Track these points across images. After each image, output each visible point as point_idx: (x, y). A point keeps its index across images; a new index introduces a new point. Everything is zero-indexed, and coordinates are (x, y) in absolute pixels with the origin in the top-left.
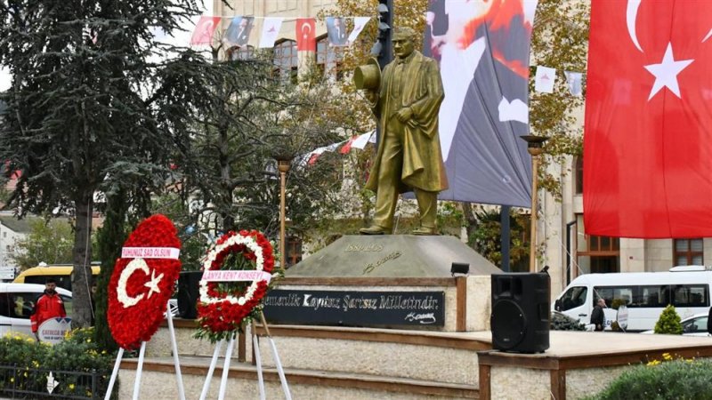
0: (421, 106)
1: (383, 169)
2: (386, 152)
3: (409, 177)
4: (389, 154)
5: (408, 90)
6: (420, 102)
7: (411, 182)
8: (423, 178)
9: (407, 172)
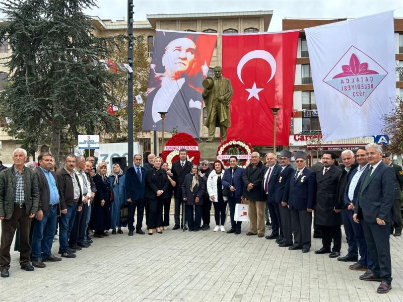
0: (227, 96)
1: (212, 119)
2: (212, 112)
3: (223, 122)
4: (214, 113)
5: (222, 89)
6: (227, 94)
7: (223, 124)
8: (226, 122)
9: (222, 120)
